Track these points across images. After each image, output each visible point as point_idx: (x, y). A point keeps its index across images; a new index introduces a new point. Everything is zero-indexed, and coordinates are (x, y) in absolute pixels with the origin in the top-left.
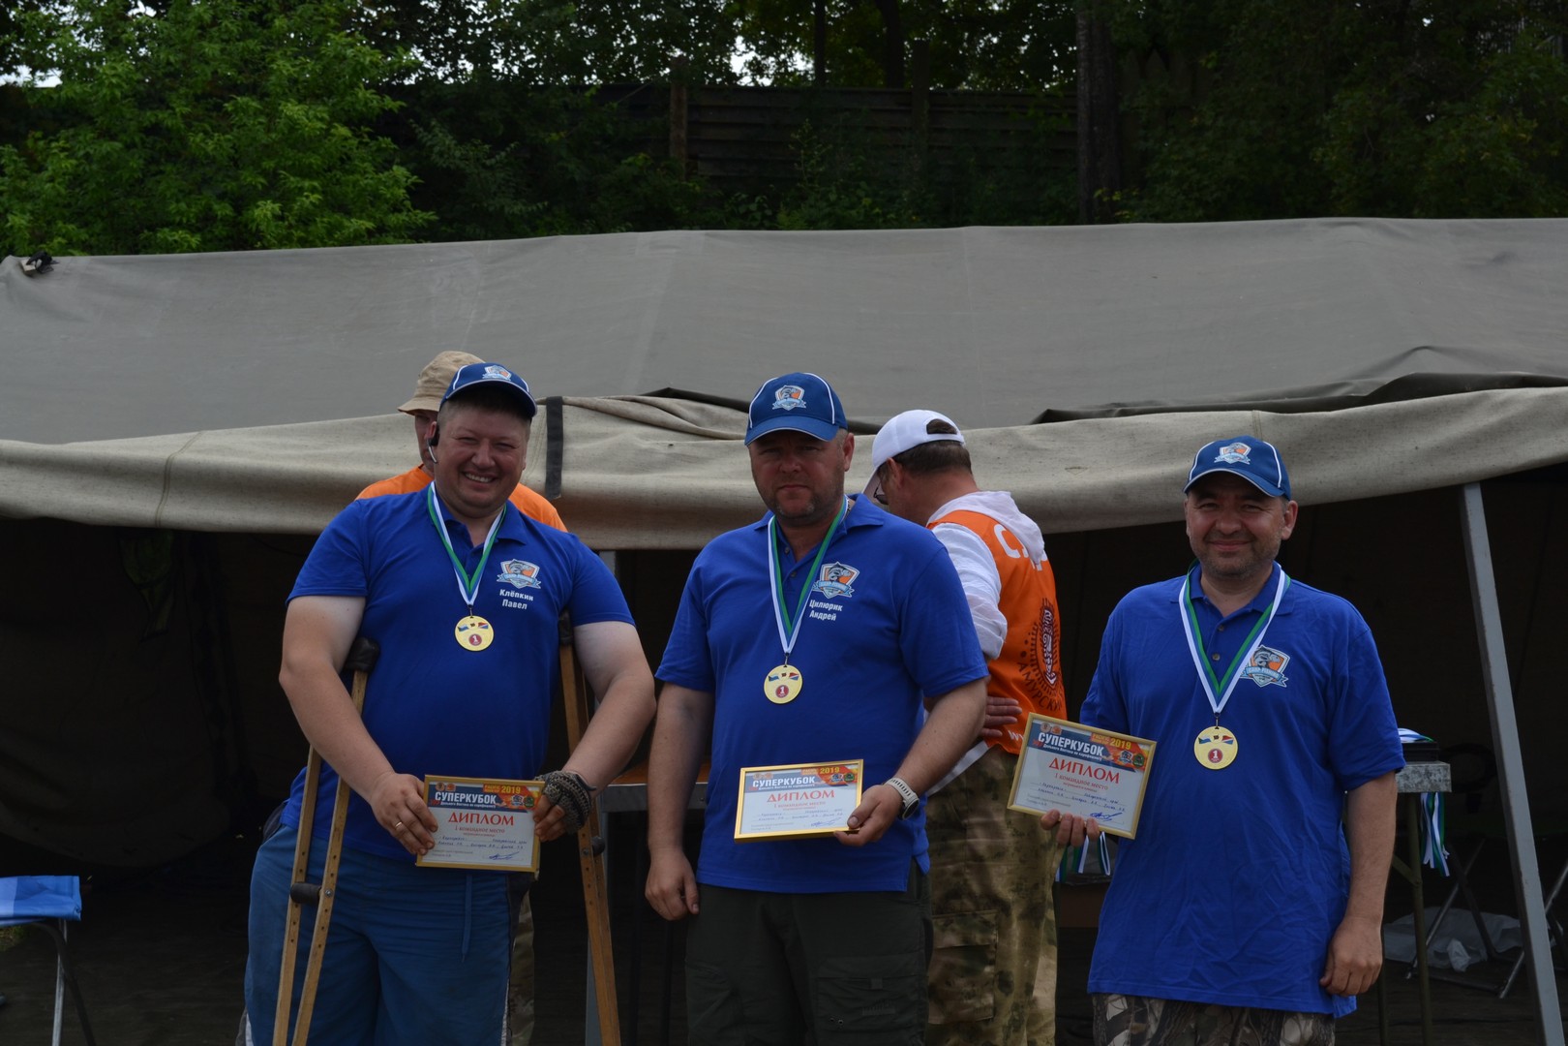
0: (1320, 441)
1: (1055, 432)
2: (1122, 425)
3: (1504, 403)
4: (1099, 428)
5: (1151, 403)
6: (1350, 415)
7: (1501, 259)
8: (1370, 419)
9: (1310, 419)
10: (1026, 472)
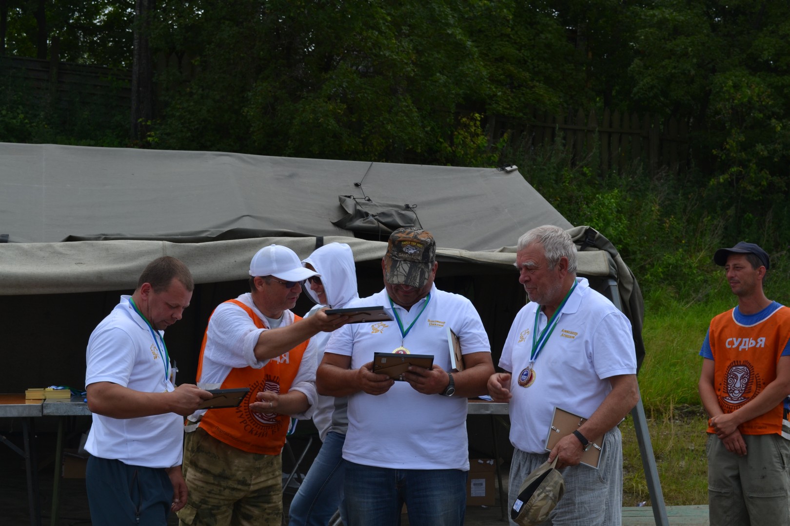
0: (192, 256)
1: (72, 246)
2: (103, 245)
4: (92, 245)
5: (119, 234)
6: (206, 245)
7: (292, 176)
8: (215, 248)
9: (188, 246)
10: (56, 264)
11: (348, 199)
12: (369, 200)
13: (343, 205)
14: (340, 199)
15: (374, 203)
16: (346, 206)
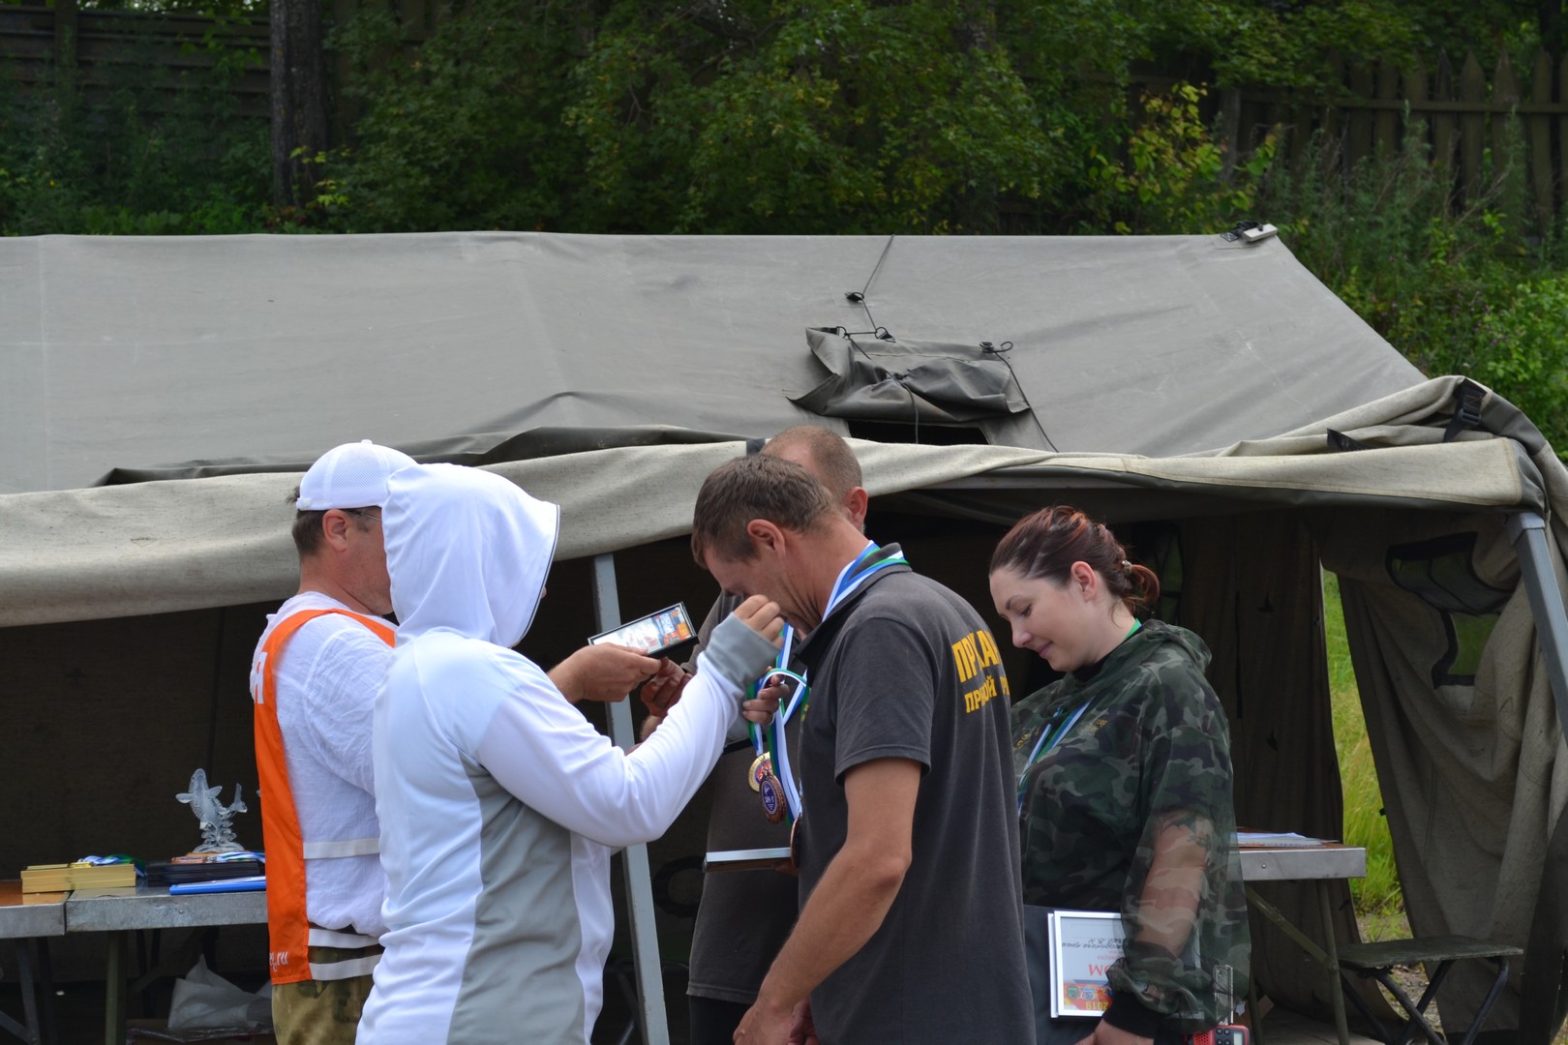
1: (120, 497)
2: (200, 488)
3: (641, 463)
4: (173, 492)
5: (240, 460)
7: (681, 284)
10: (83, 544)
11: (830, 337)
12: (887, 336)
13: (817, 353)
14: (810, 338)
15: (899, 343)
16: (826, 355)
